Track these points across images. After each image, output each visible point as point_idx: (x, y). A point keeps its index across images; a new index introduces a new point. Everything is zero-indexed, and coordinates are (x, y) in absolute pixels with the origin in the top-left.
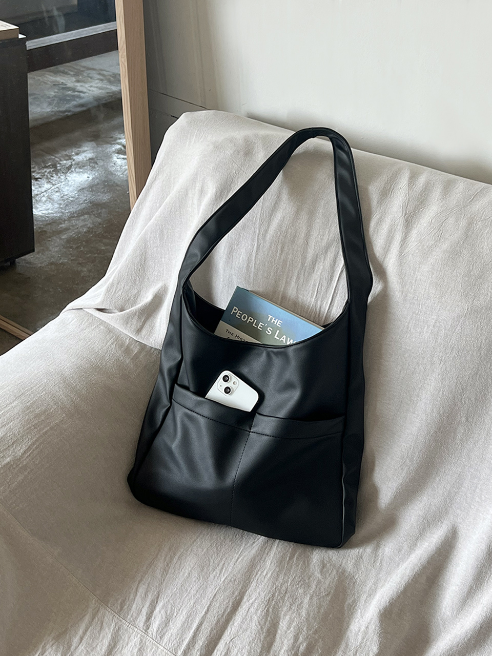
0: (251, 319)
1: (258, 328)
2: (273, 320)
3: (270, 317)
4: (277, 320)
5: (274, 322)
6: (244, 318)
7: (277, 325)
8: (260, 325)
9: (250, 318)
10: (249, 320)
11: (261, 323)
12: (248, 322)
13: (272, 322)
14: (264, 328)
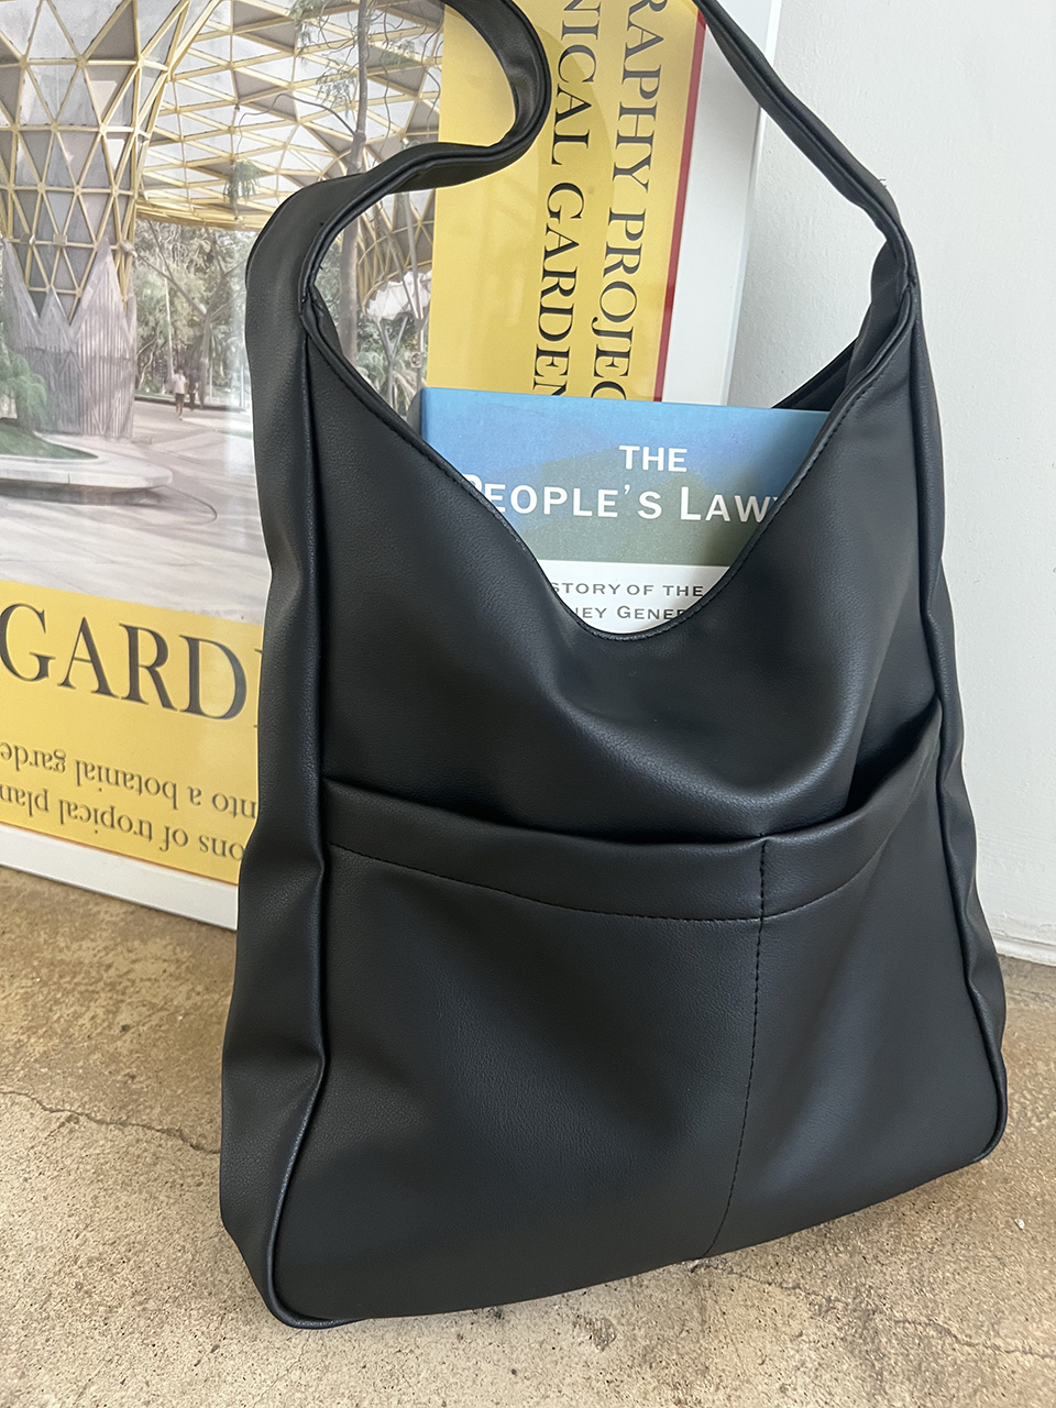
0: (555, 496)
1: (601, 513)
2: (646, 458)
3: (630, 450)
4: (661, 451)
5: (653, 464)
6: (524, 502)
7: (672, 468)
8: (602, 503)
9: (548, 491)
10: (548, 501)
11: (602, 493)
12: (547, 511)
13: (646, 467)
14: (627, 505)
